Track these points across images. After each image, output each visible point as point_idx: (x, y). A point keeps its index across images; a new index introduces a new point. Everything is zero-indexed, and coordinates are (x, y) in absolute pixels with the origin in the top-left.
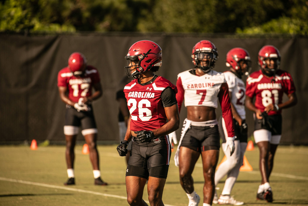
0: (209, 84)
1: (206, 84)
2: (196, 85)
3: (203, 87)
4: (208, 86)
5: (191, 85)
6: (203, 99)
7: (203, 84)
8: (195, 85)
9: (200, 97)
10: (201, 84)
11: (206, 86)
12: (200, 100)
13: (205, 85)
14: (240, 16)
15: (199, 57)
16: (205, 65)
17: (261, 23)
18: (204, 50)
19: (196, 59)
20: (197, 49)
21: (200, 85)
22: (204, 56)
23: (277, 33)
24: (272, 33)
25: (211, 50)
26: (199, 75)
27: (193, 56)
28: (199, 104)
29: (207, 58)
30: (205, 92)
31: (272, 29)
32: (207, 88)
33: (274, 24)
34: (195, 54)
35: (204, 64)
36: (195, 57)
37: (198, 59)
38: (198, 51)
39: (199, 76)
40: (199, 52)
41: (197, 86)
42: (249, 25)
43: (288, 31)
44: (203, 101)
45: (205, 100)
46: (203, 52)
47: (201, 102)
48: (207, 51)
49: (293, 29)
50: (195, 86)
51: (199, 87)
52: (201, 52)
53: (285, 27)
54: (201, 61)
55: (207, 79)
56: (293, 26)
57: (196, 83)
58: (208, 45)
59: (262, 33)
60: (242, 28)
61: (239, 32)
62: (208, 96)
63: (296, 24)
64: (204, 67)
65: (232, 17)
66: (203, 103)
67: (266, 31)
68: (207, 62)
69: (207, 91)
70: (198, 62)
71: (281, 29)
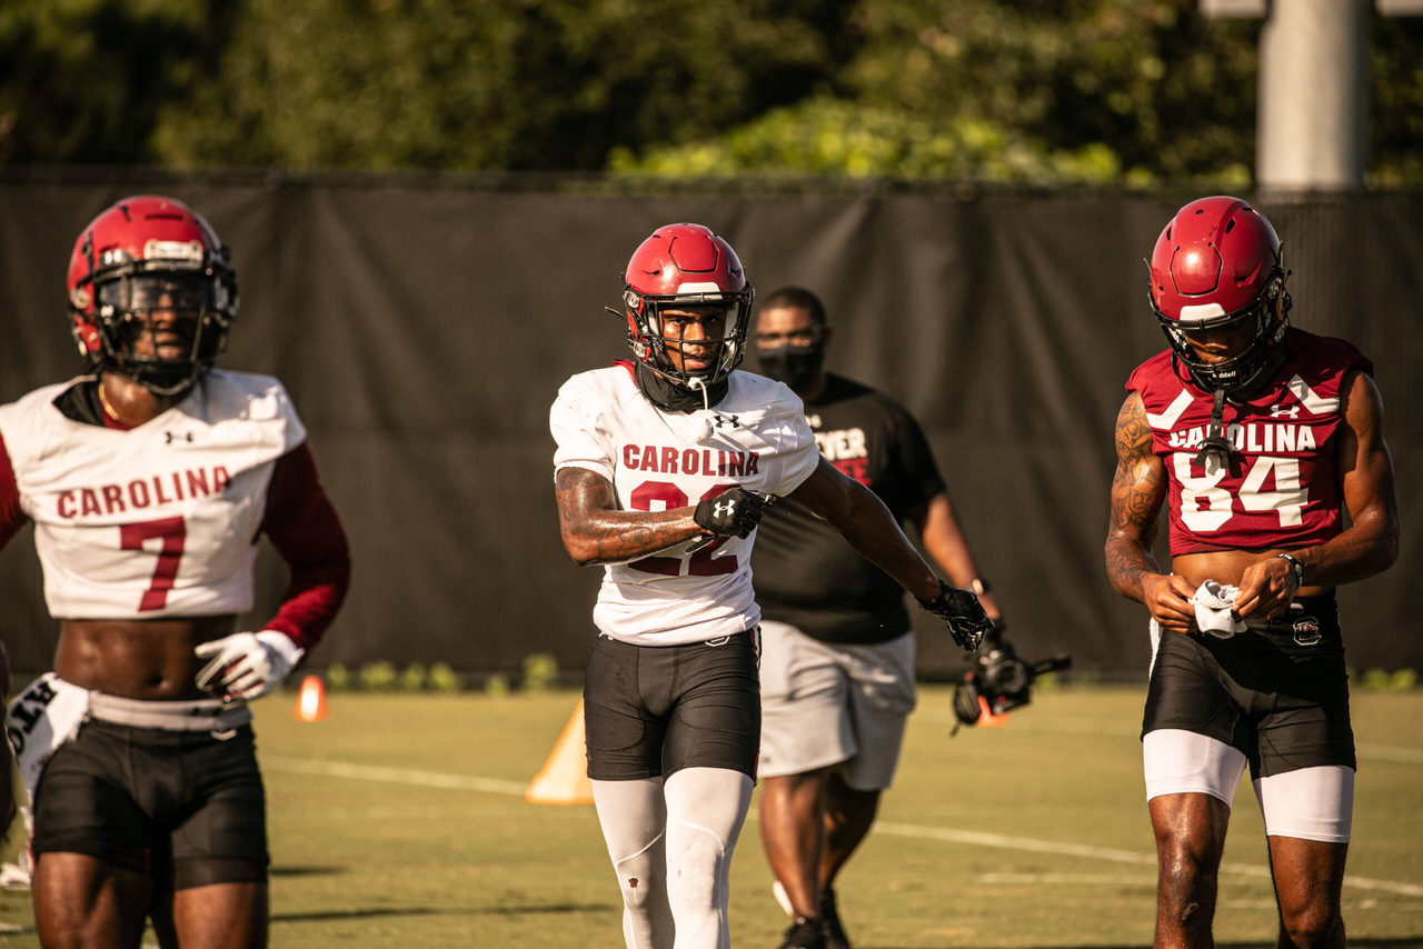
0: (197, 483)
1: (176, 478)
2: (112, 495)
3: (162, 500)
4: (194, 494)
5: (78, 495)
6: (165, 574)
7: (157, 481)
8: (106, 490)
9: (150, 564)
10: (144, 486)
11: (180, 496)
12: (146, 584)
13: (169, 490)
14: (630, 93)
15: (123, 303)
16: (165, 352)
17: (720, 126)
18: (154, 260)
19: (107, 311)
20: (110, 248)
21: (138, 489)
22: (153, 295)
23: (794, 171)
24: (773, 174)
25: (198, 256)
26: (125, 420)
27: (81, 298)
28: (142, 608)
29: (174, 308)
30: (174, 531)
31: (770, 153)
32: (187, 508)
33: (780, 128)
34: (96, 280)
35: (164, 344)
36: (98, 304)
37: (117, 313)
38: (115, 267)
39: (124, 425)
40: (129, 269)
41: (118, 498)
42: (666, 136)
43: (842, 163)
44: (171, 587)
45: (178, 583)
46: (150, 267)
47: (153, 598)
48: (175, 260)
49: (866, 155)
50: (109, 501)
51: (135, 503)
52: (140, 269)
53: (830, 144)
54: (136, 325)
55: (179, 443)
56: (862, 141)
57: (108, 482)
58: (174, 225)
59: (728, 170)
60: (638, 151)
61: (622, 165)
62: (196, 556)
63: (877, 133)
64: (160, 363)
65: (593, 96)
66: (172, 597)
67: (746, 160)
68: (181, 330)
69: (189, 526)
70: (115, 335)
71: (811, 157)
